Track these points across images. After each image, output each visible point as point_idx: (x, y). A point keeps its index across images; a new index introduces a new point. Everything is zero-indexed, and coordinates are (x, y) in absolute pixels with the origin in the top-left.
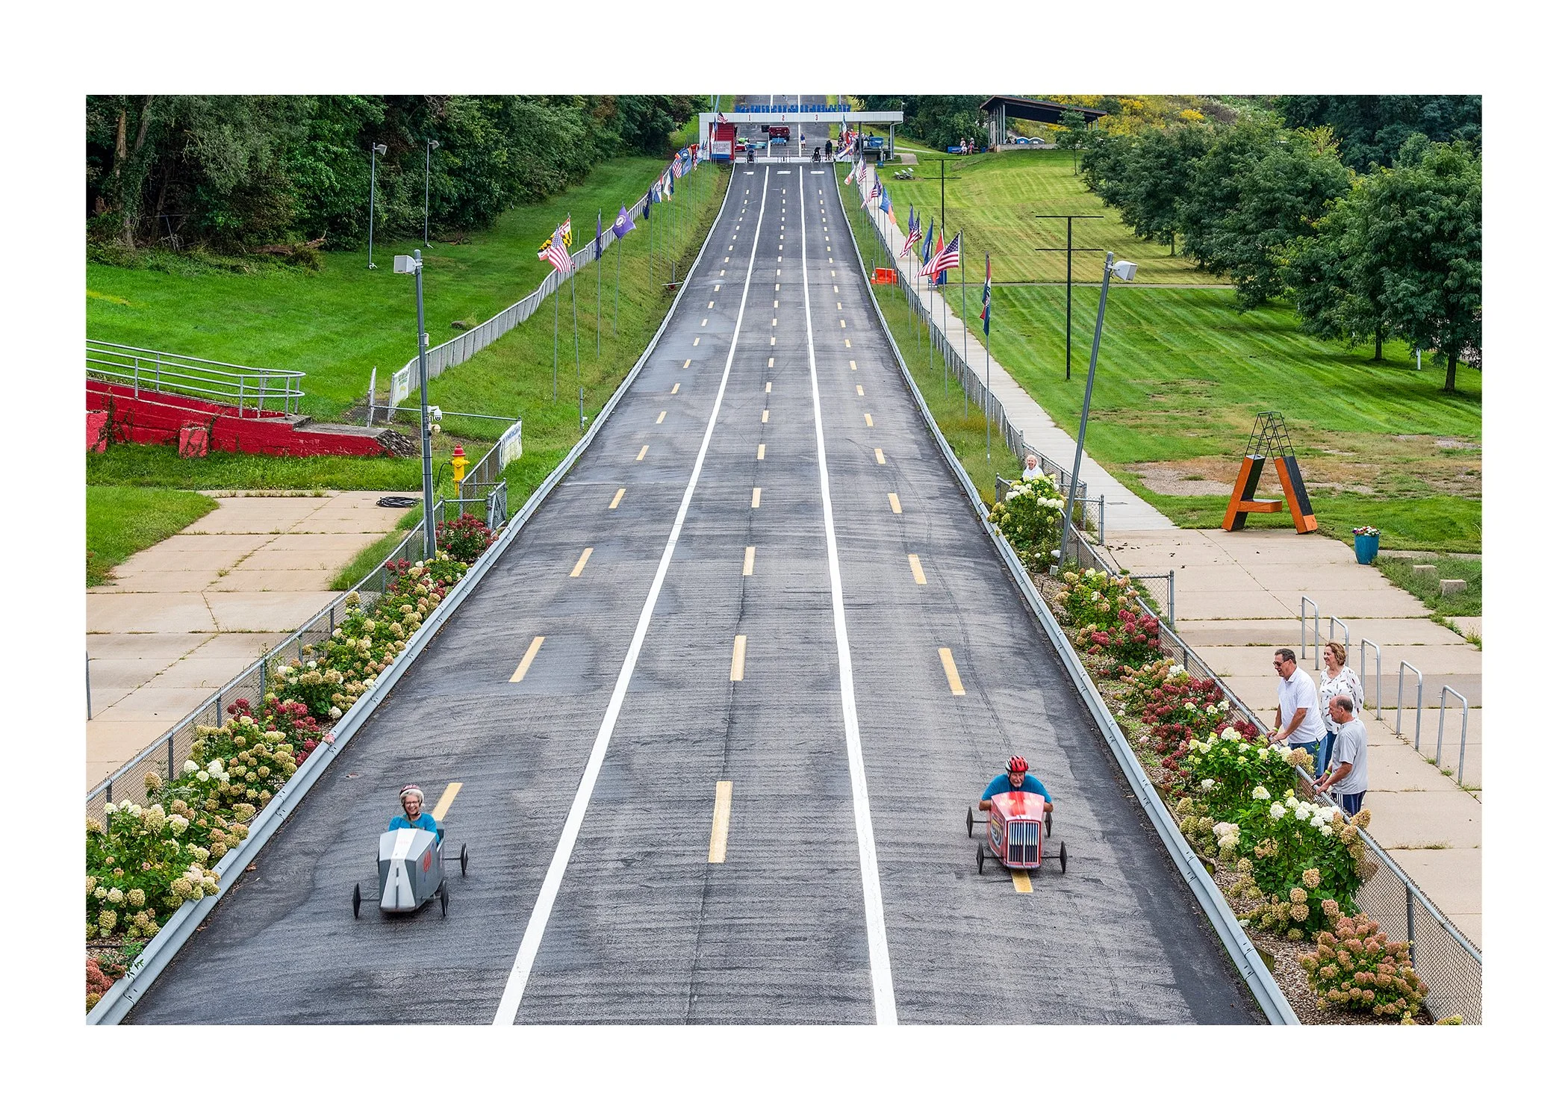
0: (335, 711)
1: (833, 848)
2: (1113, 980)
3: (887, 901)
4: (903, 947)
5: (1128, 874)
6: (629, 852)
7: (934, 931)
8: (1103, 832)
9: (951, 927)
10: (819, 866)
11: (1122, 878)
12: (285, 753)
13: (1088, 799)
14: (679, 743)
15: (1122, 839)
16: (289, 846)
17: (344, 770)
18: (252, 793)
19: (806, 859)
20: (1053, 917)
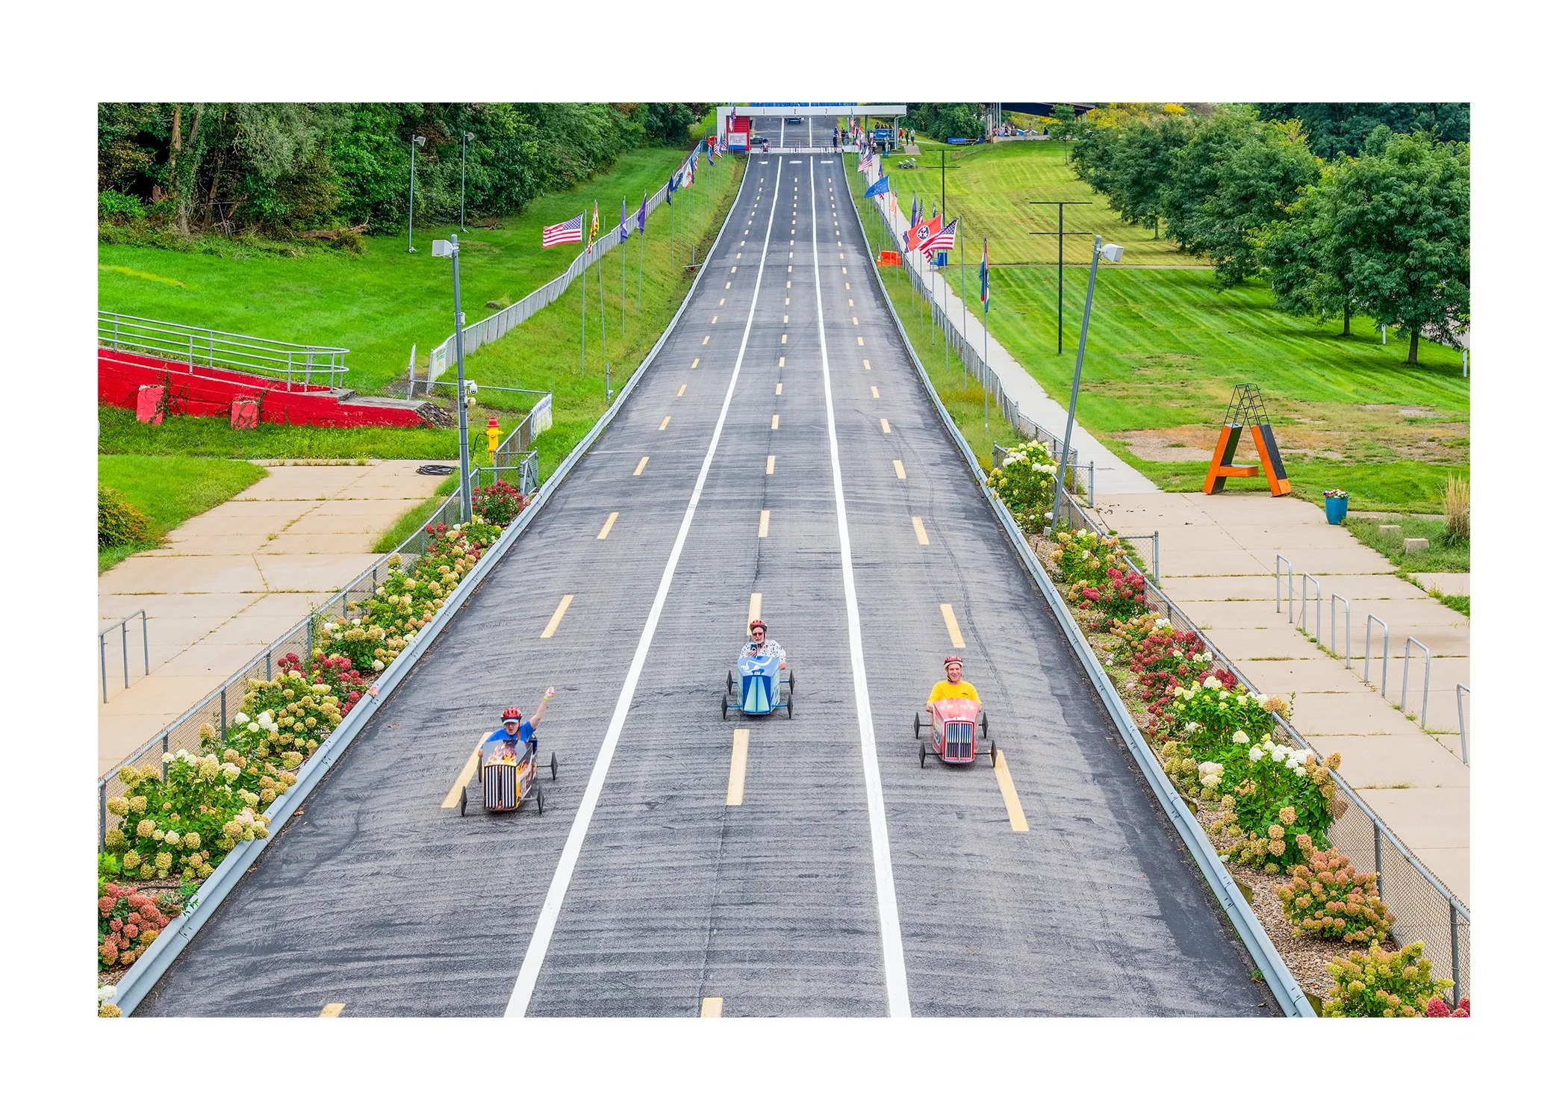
0: (378, 664)
1: (843, 790)
2: (1102, 912)
3: (893, 839)
4: (907, 883)
5: (1119, 813)
6: (653, 796)
7: (937, 868)
8: (1094, 775)
9: (952, 864)
10: (830, 808)
11: (1111, 817)
12: (330, 704)
13: (1080, 744)
14: (699, 694)
15: (1111, 781)
16: (335, 792)
17: (385, 721)
18: (299, 742)
19: (817, 801)
20: (1047, 854)
